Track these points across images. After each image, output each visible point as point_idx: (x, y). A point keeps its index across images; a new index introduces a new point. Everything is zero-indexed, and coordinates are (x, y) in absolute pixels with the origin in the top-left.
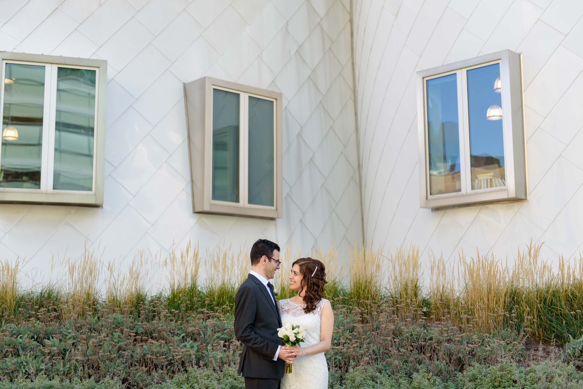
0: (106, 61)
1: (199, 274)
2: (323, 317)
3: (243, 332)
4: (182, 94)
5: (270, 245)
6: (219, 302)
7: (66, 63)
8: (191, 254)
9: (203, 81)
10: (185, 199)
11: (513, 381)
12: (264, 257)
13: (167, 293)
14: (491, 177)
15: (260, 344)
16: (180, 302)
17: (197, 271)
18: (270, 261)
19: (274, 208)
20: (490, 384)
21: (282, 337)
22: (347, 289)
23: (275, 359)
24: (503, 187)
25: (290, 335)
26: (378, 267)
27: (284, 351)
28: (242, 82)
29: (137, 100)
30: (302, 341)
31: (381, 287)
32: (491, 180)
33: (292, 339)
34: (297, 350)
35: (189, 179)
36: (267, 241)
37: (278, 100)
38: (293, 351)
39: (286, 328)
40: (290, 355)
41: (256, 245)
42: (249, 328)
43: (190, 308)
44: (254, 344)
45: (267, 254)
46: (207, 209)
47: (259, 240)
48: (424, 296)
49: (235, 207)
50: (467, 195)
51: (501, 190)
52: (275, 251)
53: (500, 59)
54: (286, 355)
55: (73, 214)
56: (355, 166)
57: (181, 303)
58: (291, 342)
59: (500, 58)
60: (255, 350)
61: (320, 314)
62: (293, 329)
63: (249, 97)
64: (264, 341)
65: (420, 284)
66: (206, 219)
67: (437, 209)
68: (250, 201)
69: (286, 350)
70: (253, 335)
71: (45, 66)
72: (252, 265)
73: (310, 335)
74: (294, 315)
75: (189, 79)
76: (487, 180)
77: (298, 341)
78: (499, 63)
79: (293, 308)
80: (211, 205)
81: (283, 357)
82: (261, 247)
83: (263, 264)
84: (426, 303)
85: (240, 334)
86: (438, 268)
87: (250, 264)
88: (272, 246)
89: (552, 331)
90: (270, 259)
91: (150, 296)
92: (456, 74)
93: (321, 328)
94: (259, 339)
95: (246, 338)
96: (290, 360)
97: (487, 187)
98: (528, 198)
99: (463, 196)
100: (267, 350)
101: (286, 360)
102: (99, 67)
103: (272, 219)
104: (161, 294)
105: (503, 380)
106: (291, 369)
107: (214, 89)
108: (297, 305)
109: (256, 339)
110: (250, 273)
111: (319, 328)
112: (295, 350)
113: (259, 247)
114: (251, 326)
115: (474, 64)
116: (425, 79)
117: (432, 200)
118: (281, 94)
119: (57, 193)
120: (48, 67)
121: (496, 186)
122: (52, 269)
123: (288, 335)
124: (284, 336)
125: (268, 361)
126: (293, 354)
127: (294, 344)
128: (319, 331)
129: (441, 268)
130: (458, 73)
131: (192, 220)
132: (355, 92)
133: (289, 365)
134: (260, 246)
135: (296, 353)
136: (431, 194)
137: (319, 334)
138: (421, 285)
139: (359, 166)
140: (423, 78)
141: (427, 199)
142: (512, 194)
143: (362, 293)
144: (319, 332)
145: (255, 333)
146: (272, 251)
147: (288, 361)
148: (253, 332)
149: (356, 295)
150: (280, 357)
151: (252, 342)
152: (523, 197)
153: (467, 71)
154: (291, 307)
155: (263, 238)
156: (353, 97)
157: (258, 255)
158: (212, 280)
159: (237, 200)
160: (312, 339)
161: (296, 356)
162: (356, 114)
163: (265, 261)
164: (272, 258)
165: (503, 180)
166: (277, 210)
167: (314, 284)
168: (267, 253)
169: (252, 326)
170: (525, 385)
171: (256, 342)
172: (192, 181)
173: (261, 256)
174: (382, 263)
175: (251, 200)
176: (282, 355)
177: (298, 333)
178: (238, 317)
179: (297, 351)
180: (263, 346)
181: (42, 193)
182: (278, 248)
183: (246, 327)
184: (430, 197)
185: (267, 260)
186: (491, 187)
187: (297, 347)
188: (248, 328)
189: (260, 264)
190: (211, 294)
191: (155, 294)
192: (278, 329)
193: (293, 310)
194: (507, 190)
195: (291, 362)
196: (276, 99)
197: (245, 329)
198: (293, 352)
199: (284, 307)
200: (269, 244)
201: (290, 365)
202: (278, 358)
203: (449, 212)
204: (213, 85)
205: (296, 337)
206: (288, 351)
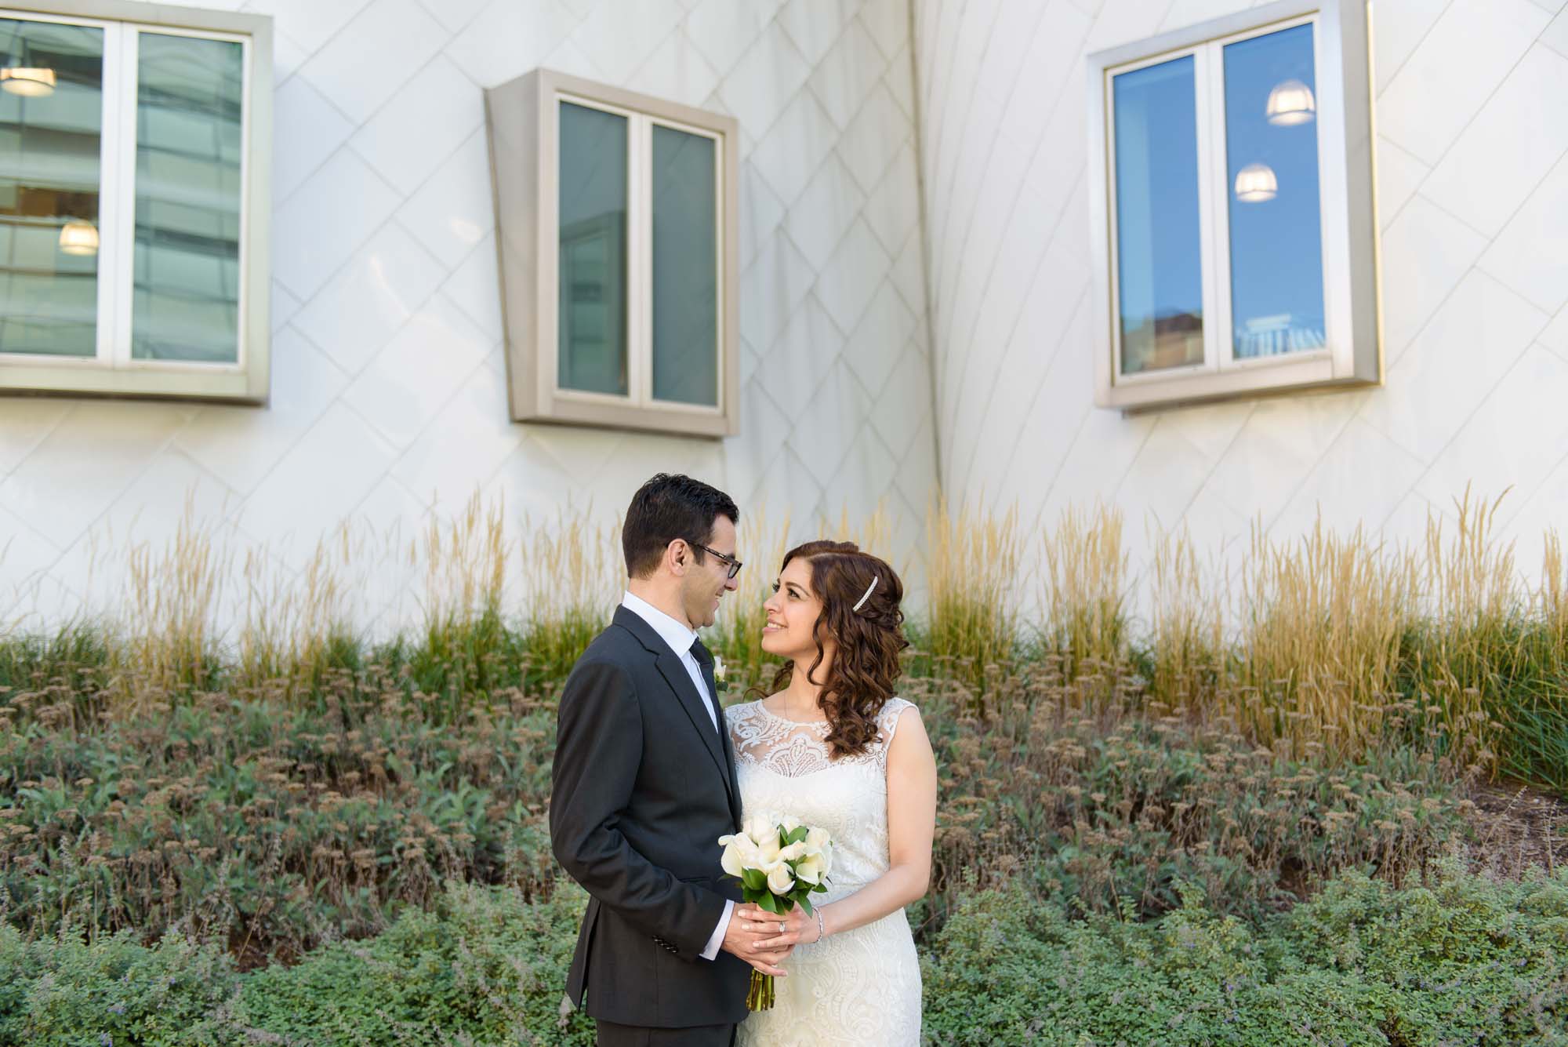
0: (269, 19)
1: (505, 584)
2: (896, 773)
3: (585, 844)
4: (479, 117)
5: (702, 499)
6: (561, 664)
7: (162, 21)
8: (482, 531)
9: (530, 82)
10: (490, 387)
11: (1491, 938)
12: (676, 546)
13: (417, 639)
14: (1286, 326)
15: (651, 894)
16: (446, 666)
17: (498, 576)
18: (699, 558)
19: (717, 411)
20: (1414, 947)
21: (739, 875)
22: (922, 624)
23: (711, 954)
24: (1319, 351)
25: (772, 871)
26: (1011, 566)
27: (746, 927)
28: (636, 86)
29: (360, 128)
30: (821, 888)
31: (1018, 621)
32: (1285, 333)
33: (780, 884)
34: (798, 924)
35: (498, 334)
36: (689, 480)
37: (728, 135)
38: (782, 929)
39: (756, 837)
40: (770, 942)
41: (646, 497)
42: (610, 828)
43: (480, 682)
44: (629, 894)
45: (691, 532)
46: (544, 410)
47: (658, 476)
48: (1135, 643)
49: (618, 408)
50: (1220, 373)
51: (1315, 359)
52: (721, 523)
53: (1316, 11)
54: (756, 944)
55: (189, 424)
56: (919, 307)
57: (452, 670)
58: (776, 897)
59: (1314, 9)
60: (634, 920)
61: (883, 760)
62: (783, 844)
63: (655, 127)
64: (668, 884)
65: (1127, 611)
66: (544, 440)
67: (1136, 411)
68: (658, 392)
69: (752, 926)
70: (625, 859)
71: (102, 29)
72: (630, 576)
73: (850, 848)
74: (785, 768)
75: (496, 78)
76: (1274, 333)
77: (801, 889)
78: (1310, 24)
79: (777, 738)
80: (557, 401)
81: (744, 948)
82: (667, 503)
83: (672, 573)
84: (1140, 663)
85: (573, 853)
86: (1177, 568)
87: (622, 570)
88: (707, 503)
89: (1527, 752)
90: (699, 550)
91: (370, 647)
92: (1192, 56)
93: (887, 812)
94: (650, 875)
95: (596, 872)
96: (768, 963)
97: (1275, 351)
98: (1383, 380)
99: (1210, 375)
100: (678, 917)
101: (752, 962)
102: (249, 35)
103: (714, 439)
104: (401, 640)
105: (1459, 936)
106: (773, 995)
107: (563, 103)
108: (792, 725)
109: (636, 873)
110: (624, 605)
111: (879, 815)
112: (789, 924)
113: (656, 506)
114: (616, 820)
115: (1245, 27)
116: (1111, 73)
117: (1126, 386)
118: (734, 122)
119: (144, 369)
120: (112, 31)
121: (1299, 348)
122: (91, 571)
123: (765, 868)
124: (744, 870)
125: (684, 961)
126: (783, 940)
127: (784, 902)
128: (883, 825)
129: (1187, 566)
130: (1200, 53)
131: (506, 442)
132: (917, 125)
133: (765, 977)
134: (660, 499)
135: (796, 937)
136: (1123, 371)
137: (883, 838)
138: (1129, 614)
139: (929, 310)
140: (1105, 70)
141: (1112, 383)
142: (1344, 367)
143: (963, 635)
144: (880, 831)
145: (636, 847)
146: (709, 523)
147: (759, 966)
148: (625, 844)
149: (949, 641)
150: (725, 948)
151: (620, 886)
152: (1369, 376)
153: (1225, 47)
154: (771, 733)
155: (672, 472)
156: (912, 139)
157: (654, 538)
158: (541, 599)
159: (624, 391)
160: (857, 862)
161: (790, 946)
162: (921, 182)
163: (681, 560)
164: (710, 547)
165: (1319, 335)
166: (725, 415)
167: (861, 639)
168: (687, 530)
169: (624, 818)
170: (1533, 955)
171: (635, 886)
172: (507, 342)
173: (665, 540)
174: (1021, 552)
175: (659, 390)
176: (737, 940)
177: (803, 859)
178: (566, 784)
179: (797, 931)
180: (662, 907)
181: (102, 369)
182: (730, 511)
183: (600, 825)
184: (1120, 379)
185: (689, 557)
186: (1285, 350)
187: (796, 911)
188: (604, 829)
189: (661, 573)
190: (538, 642)
191: (385, 641)
192: (722, 841)
193: (777, 747)
194: (1330, 358)
195: (771, 970)
196: (723, 133)
197: (594, 833)
198: (780, 934)
199: (743, 735)
200: (698, 496)
201: (766, 981)
202: (722, 953)
203: (1167, 417)
204: (559, 90)
205: (794, 877)
206: (761, 927)
